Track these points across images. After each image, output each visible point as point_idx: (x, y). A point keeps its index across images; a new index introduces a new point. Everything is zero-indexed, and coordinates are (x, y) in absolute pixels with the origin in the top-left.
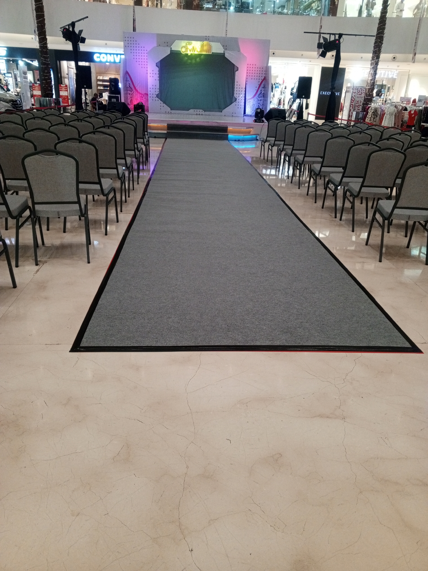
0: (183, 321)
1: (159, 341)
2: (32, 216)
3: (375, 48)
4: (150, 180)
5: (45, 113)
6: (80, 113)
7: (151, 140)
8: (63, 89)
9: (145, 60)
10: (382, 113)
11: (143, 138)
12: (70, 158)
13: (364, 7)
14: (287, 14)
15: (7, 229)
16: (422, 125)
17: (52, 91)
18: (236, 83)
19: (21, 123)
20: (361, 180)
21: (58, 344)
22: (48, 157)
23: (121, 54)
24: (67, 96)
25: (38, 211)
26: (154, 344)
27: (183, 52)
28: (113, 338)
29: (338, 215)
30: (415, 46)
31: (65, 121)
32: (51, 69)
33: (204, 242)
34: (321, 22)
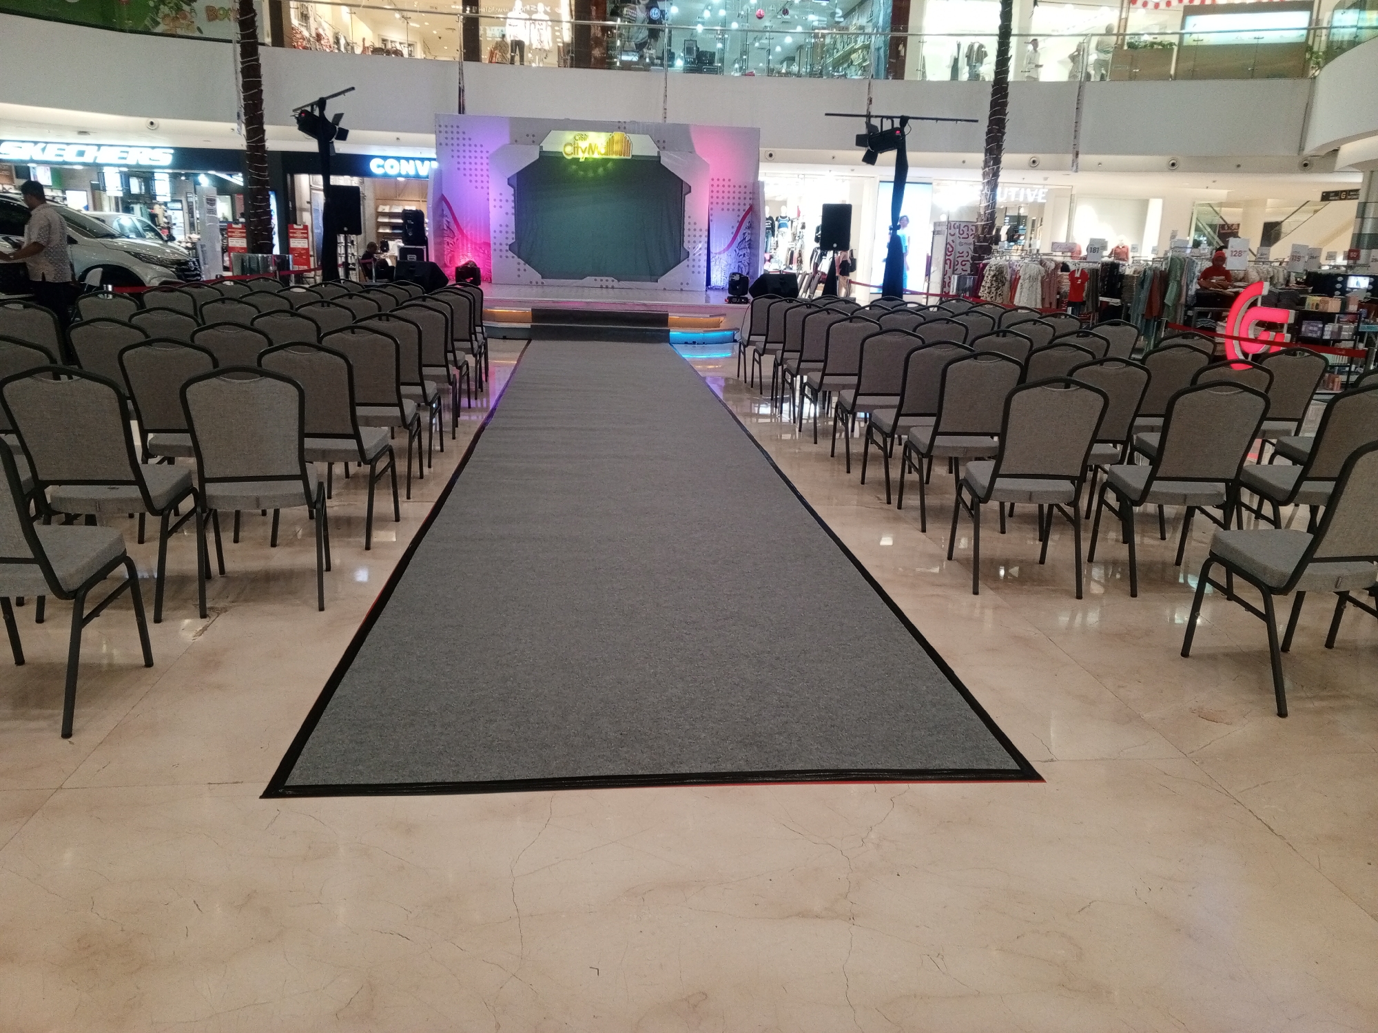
0: (522, 728)
1: (461, 771)
2: (199, 510)
3: (988, 142)
4: (482, 429)
5: (249, 287)
6: (331, 288)
7: (491, 343)
8: (299, 234)
9: (485, 173)
10: (1014, 277)
11: (471, 341)
12: (285, 384)
13: (963, 62)
14: (799, 75)
15: (141, 541)
16: (1102, 302)
17: (271, 239)
18: (687, 220)
19: (192, 313)
20: (932, 420)
21: (237, 783)
22: (240, 381)
23: (430, 159)
24: (307, 250)
25: (212, 497)
26: (450, 778)
27: (567, 154)
28: (360, 767)
29: (894, 498)
30: (1075, 137)
31: (292, 307)
32: (270, 193)
33: (590, 559)
34: (869, 92)
